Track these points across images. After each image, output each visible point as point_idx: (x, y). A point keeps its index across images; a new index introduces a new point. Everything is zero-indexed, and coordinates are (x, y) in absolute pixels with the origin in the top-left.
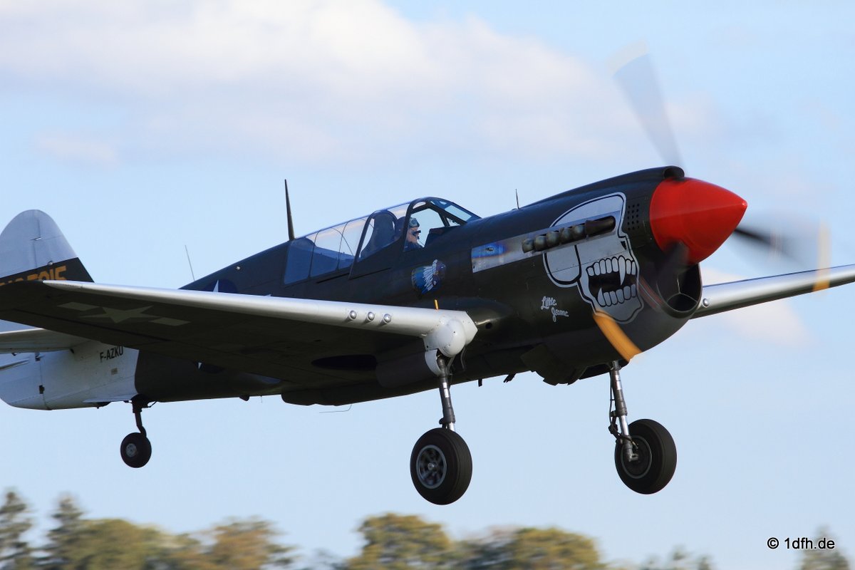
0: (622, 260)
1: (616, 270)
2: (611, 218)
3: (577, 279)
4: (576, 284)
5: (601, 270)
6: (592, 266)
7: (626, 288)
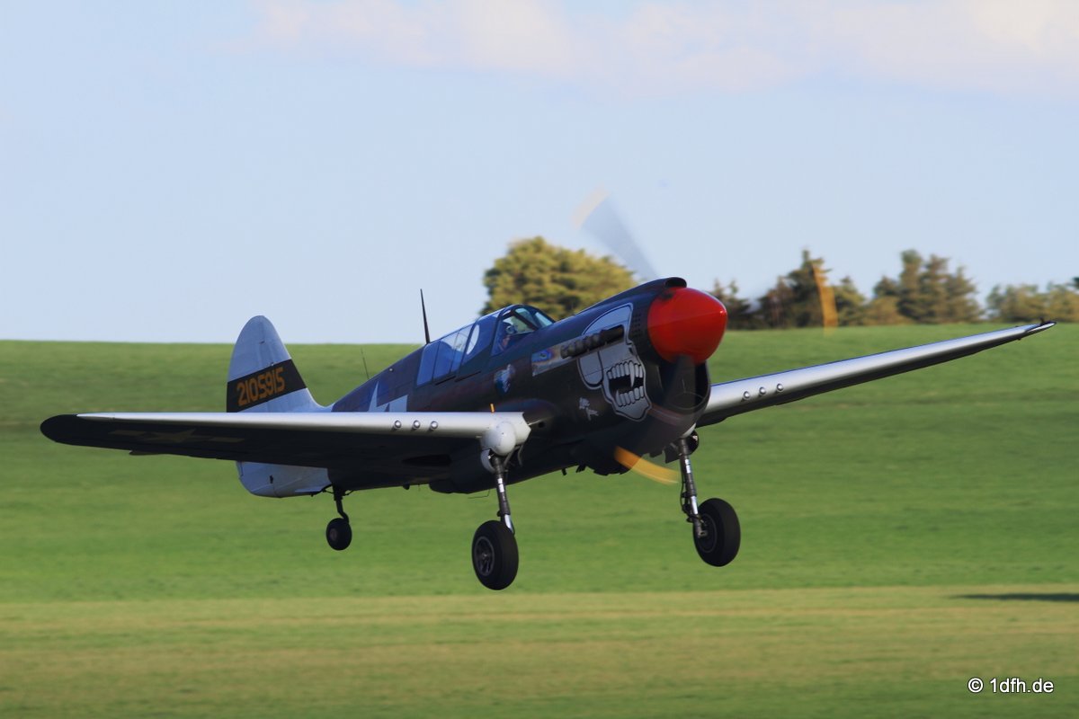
0: (631, 364)
1: (627, 374)
2: (621, 327)
3: (601, 382)
4: (600, 386)
5: (617, 373)
6: (610, 371)
7: (636, 390)
